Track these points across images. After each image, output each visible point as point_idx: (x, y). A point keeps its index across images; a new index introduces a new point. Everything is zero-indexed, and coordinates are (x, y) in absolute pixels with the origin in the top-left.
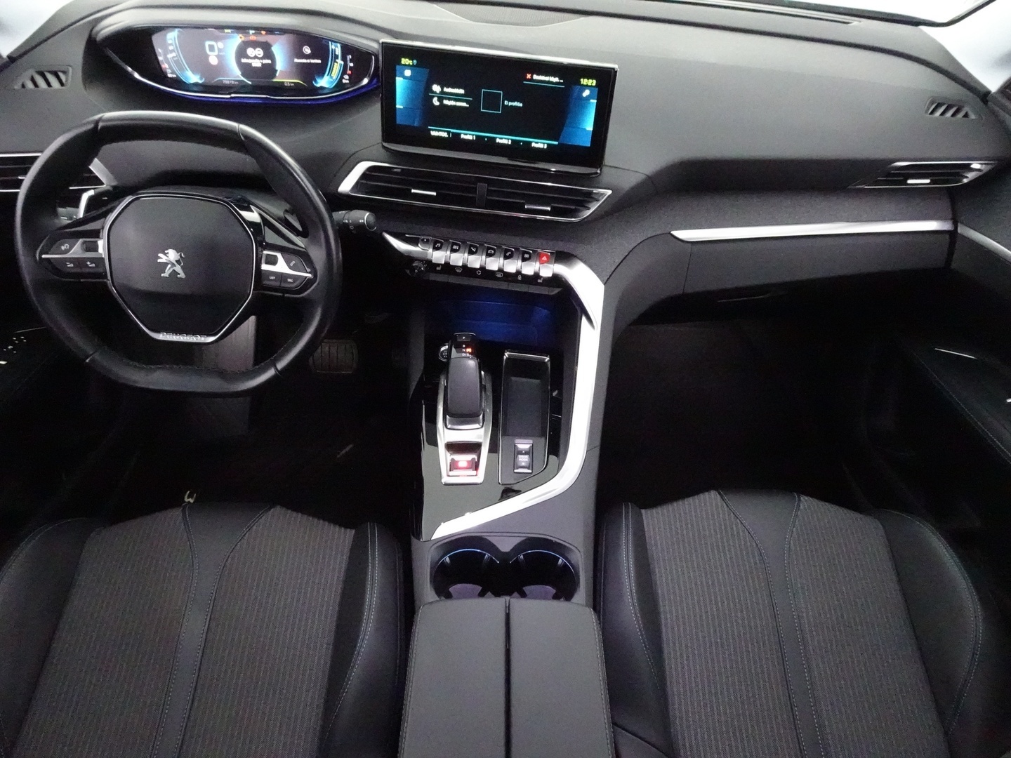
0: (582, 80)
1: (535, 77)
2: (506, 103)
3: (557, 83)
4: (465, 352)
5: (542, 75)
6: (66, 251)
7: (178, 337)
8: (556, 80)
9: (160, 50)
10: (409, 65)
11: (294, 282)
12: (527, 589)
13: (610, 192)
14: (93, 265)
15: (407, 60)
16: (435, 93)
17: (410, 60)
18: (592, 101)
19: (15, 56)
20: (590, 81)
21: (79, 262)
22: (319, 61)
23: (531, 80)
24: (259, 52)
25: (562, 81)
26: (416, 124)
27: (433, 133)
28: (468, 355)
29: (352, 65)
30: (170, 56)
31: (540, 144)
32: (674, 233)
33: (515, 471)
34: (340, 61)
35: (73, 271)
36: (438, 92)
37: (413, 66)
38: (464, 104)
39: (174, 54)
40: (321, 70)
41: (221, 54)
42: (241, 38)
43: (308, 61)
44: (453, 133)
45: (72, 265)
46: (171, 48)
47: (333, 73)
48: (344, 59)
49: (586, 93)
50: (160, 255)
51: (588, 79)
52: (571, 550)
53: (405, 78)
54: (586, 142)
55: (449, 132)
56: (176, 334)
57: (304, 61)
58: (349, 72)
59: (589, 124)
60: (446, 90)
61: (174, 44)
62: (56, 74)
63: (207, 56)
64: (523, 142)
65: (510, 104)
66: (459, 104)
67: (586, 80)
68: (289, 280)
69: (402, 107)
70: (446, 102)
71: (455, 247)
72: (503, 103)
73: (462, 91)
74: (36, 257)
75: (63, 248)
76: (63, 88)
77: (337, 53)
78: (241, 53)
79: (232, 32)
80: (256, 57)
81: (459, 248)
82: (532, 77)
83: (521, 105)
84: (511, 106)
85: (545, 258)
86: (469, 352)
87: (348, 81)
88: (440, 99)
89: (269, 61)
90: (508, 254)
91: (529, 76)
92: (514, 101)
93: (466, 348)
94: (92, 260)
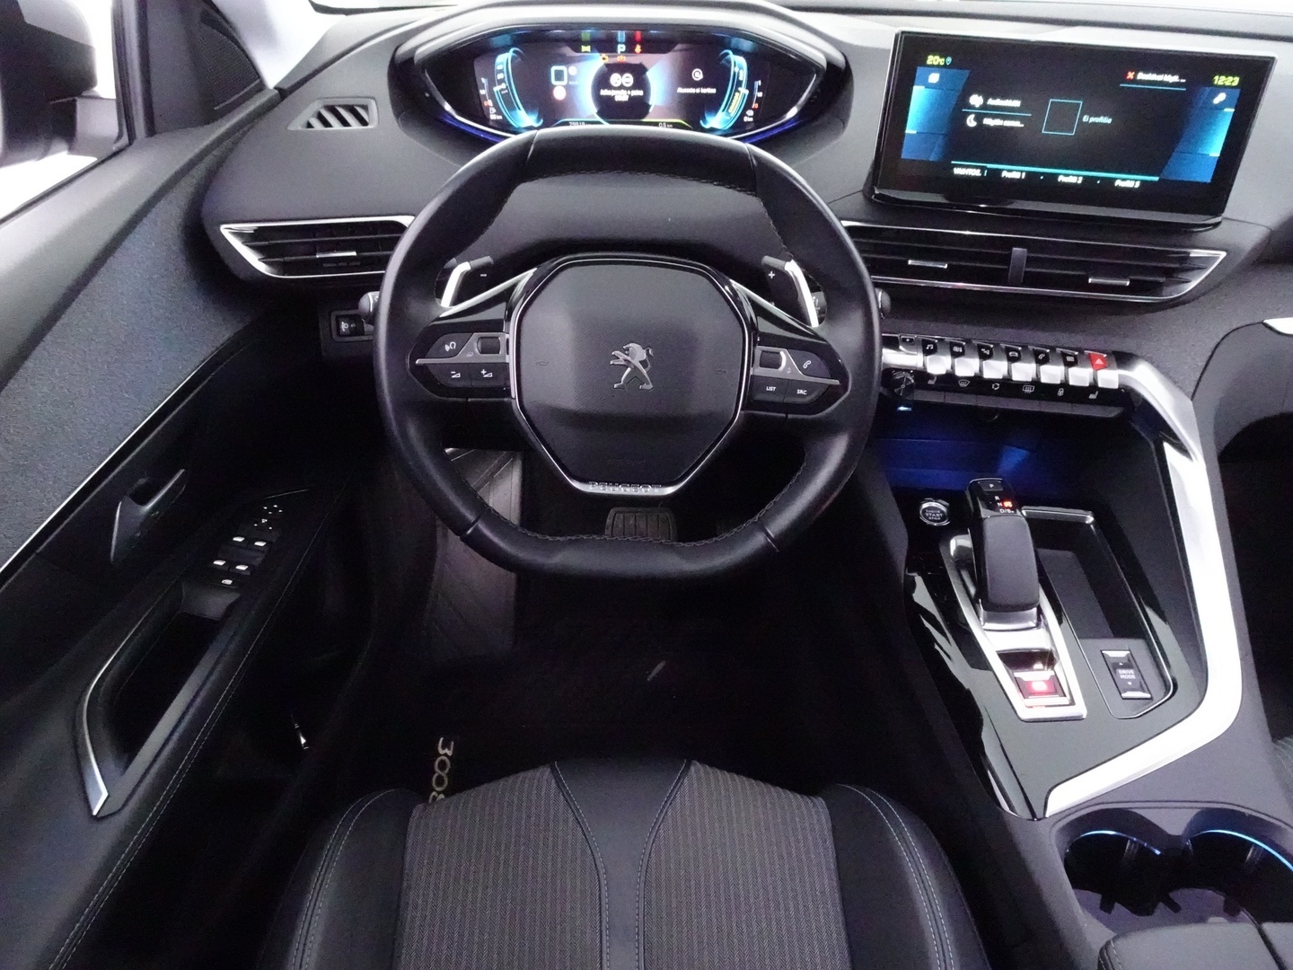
0: (1216, 78)
1: (1141, 76)
2: (1085, 119)
3: (1174, 85)
4: (1004, 507)
5: (1153, 73)
6: (454, 353)
7: (617, 489)
8: (1174, 79)
9: (484, 80)
10: (938, 66)
11: (808, 394)
12: (1178, 896)
13: (1223, 255)
14: (491, 375)
15: (937, 57)
16: (973, 107)
17: (941, 57)
18: (1226, 110)
19: (286, 86)
20: (1230, 78)
21: (470, 370)
22: (713, 91)
23: (1134, 81)
24: (628, 80)
25: (1183, 81)
26: (932, 159)
27: (957, 171)
28: (1009, 511)
29: (760, 94)
30: (496, 89)
31: (1128, 182)
32: (1270, 322)
33: (1124, 695)
34: (744, 91)
35: (459, 385)
36: (977, 106)
37: (945, 66)
38: (1017, 124)
39: (503, 86)
40: (713, 104)
41: (570, 83)
42: (604, 59)
43: (698, 91)
44: (989, 170)
45: (459, 375)
46: (500, 76)
47: (732, 107)
48: (750, 87)
49: (1221, 97)
50: (617, 353)
51: (1227, 77)
52: (1278, 828)
53: (928, 86)
54: (1205, 175)
55: (983, 169)
56: (614, 485)
57: (692, 90)
58: (755, 105)
59: (1214, 147)
60: (991, 102)
61: (505, 70)
62: (352, 110)
63: (550, 88)
64: (1102, 179)
65: (1093, 120)
66: (1008, 123)
67: (1223, 78)
68: (800, 392)
69: (915, 132)
70: (988, 121)
71: (956, 349)
72: (1081, 118)
73: (1016, 103)
74: (405, 364)
75: (447, 348)
76: (369, 127)
77: (741, 78)
78: (602, 81)
79: (592, 51)
80: (621, 87)
81: (963, 350)
82: (1135, 76)
83: (1109, 121)
84: (1094, 124)
85: (1099, 362)
86: (1008, 508)
87: (751, 119)
88: (979, 118)
89: (640, 93)
90: (1041, 357)
91: (1131, 75)
92: (1098, 116)
93: (1002, 501)
94: (489, 367)
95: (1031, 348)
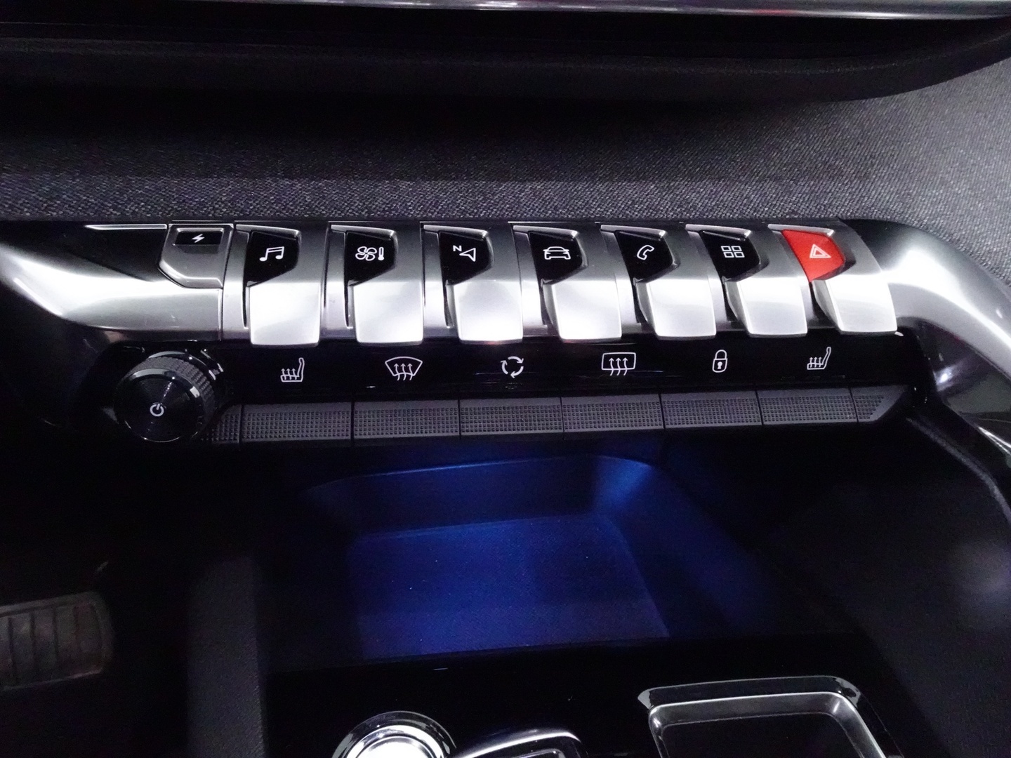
71: (365, 254)
85: (817, 253)
90: (643, 254)
95: (609, 230)
